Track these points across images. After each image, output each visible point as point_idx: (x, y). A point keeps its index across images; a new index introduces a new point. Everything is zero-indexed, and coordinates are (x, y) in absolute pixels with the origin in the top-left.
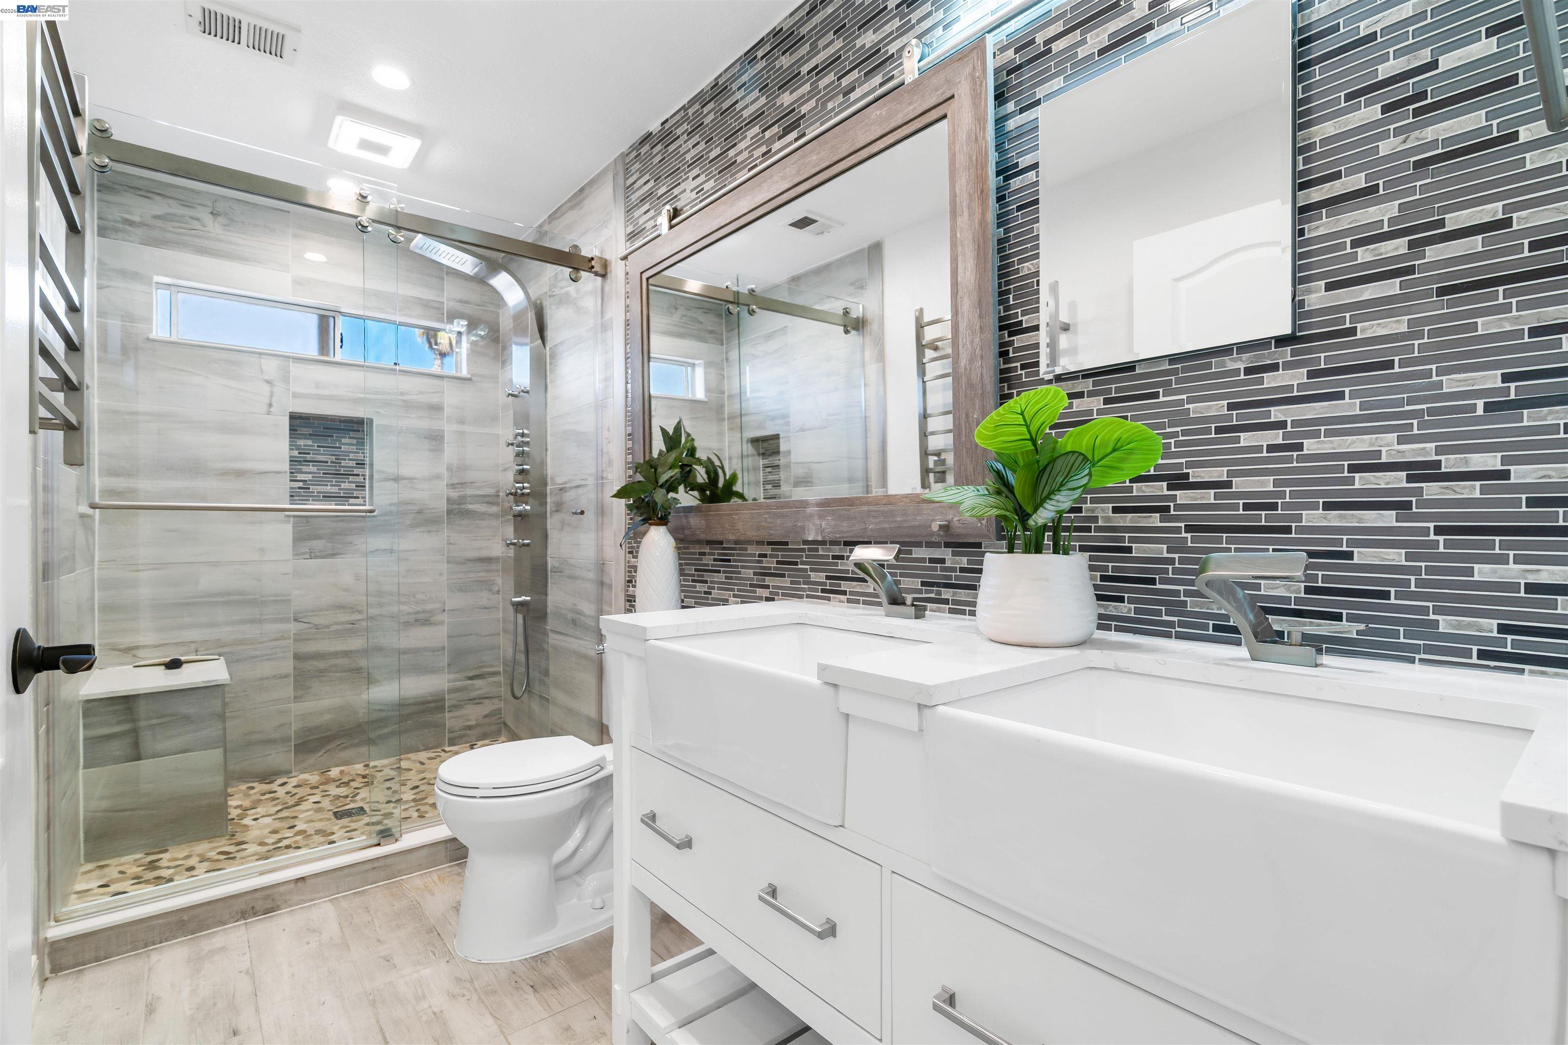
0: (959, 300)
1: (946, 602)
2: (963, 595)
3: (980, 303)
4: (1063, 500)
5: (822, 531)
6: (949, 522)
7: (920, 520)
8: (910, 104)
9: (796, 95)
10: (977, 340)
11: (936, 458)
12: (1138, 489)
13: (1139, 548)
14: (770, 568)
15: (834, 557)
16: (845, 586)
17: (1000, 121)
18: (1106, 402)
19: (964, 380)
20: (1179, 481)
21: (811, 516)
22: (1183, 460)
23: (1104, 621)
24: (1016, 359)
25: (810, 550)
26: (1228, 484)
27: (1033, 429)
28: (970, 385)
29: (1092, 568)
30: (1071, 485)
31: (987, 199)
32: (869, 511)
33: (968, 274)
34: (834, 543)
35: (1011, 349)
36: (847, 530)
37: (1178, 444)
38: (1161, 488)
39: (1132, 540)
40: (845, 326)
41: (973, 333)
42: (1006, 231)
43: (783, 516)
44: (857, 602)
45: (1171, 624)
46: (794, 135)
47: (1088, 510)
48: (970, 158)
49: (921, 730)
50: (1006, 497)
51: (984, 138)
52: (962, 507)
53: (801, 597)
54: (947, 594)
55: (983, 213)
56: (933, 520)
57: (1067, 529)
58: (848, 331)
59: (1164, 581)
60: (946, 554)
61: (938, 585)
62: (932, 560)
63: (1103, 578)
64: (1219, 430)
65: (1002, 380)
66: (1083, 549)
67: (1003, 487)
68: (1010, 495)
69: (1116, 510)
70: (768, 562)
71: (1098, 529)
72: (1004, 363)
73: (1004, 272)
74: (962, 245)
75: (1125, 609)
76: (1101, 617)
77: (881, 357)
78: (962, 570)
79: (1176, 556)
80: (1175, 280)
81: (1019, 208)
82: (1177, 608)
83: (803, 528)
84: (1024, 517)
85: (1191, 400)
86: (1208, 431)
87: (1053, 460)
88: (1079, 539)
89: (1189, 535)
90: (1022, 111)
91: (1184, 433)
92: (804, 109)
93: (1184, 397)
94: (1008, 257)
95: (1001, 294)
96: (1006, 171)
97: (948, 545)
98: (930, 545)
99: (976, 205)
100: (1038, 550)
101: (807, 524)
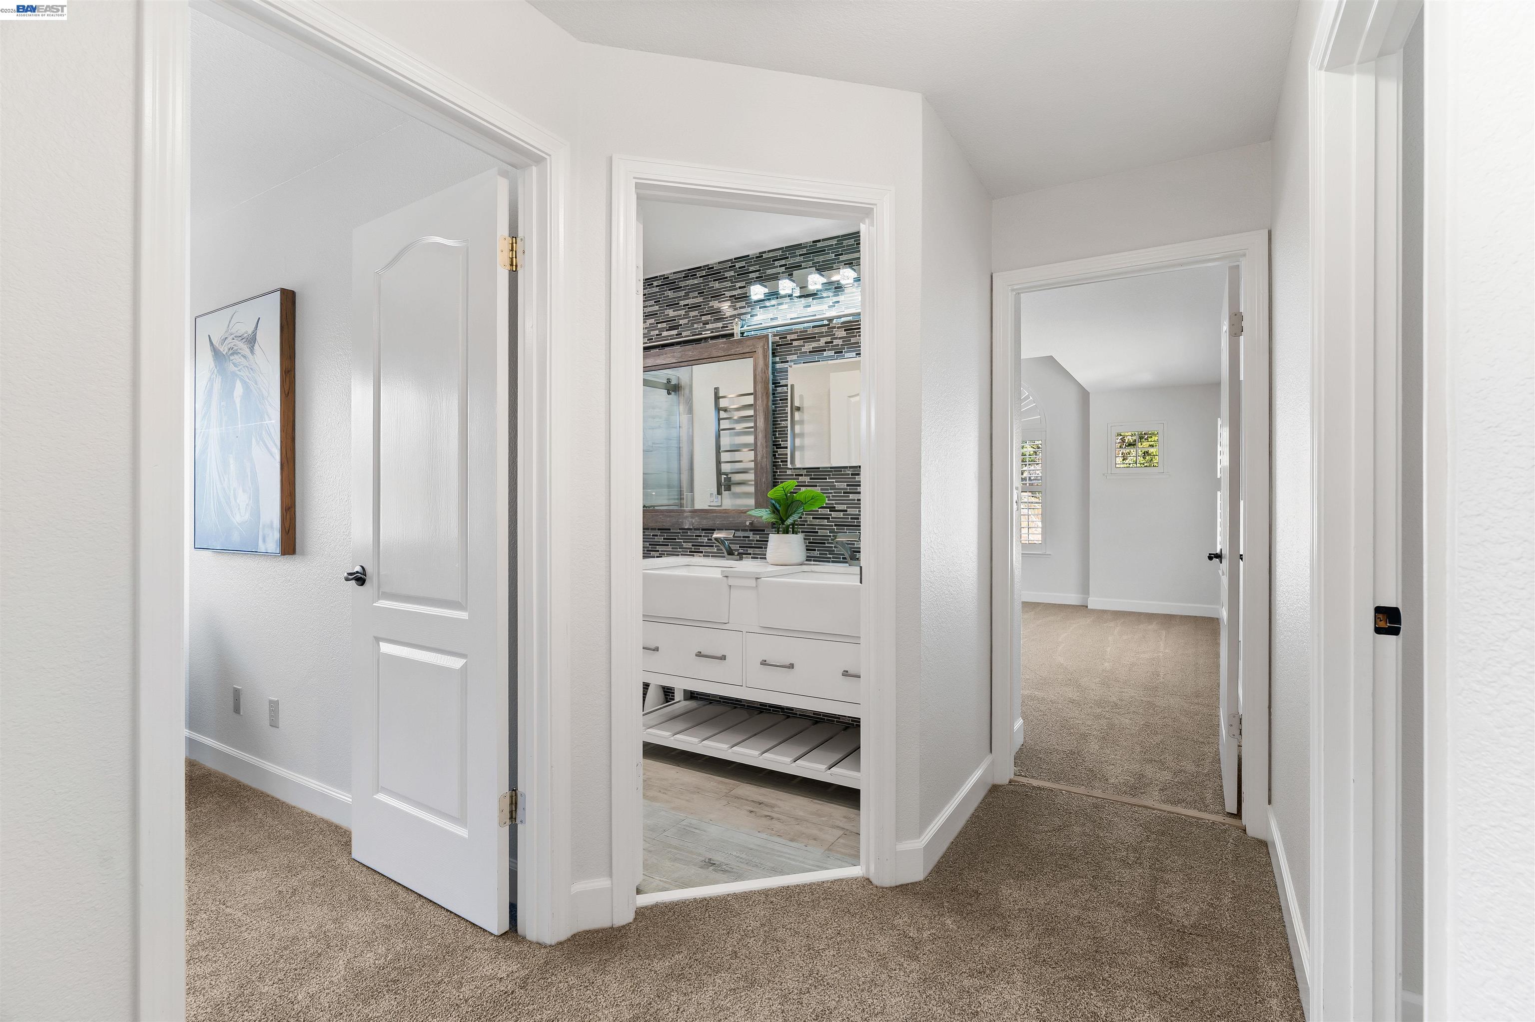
0: (757, 433)
1: (750, 554)
2: (757, 551)
3: (766, 436)
4: (795, 517)
5: (693, 524)
6: (753, 521)
7: (740, 520)
8: (737, 348)
9: (676, 313)
10: (764, 451)
11: (725, 476)
12: (821, 511)
13: (821, 532)
14: (660, 542)
15: (696, 536)
16: (701, 549)
17: (774, 363)
18: (811, 479)
19: (759, 465)
20: (833, 509)
21: (687, 517)
22: (834, 502)
23: (809, 559)
24: (779, 458)
25: (683, 533)
26: (846, 511)
27: (786, 492)
28: (762, 468)
29: (805, 539)
30: (798, 512)
31: (769, 396)
32: (716, 516)
33: (761, 424)
34: (698, 529)
35: (777, 454)
36: (705, 523)
37: (833, 496)
38: (828, 511)
39: (818, 529)
40: (668, 390)
41: (763, 448)
42: (776, 407)
43: (670, 516)
44: (709, 556)
45: (830, 558)
46: (675, 332)
47: (804, 518)
48: (762, 378)
49: (756, 586)
50: (777, 514)
51: (768, 373)
52: (763, 518)
53: (678, 555)
54: (750, 551)
55: (768, 402)
56: (746, 521)
57: (797, 525)
58: (670, 393)
59: (828, 543)
60: (751, 534)
61: (747, 547)
62: (744, 537)
63: (809, 543)
64: (844, 493)
65: (774, 466)
66: (802, 532)
67: (775, 510)
68: (778, 514)
69: (813, 518)
70: (658, 539)
71: (808, 525)
72: (774, 459)
73: (775, 423)
74: (759, 412)
75: (816, 553)
76: (808, 557)
77: (690, 411)
78: (757, 541)
79: (832, 534)
80: (849, 397)
81: (781, 400)
82: (832, 552)
83: (682, 522)
84: (783, 521)
85: (836, 482)
86: (841, 493)
87: (792, 502)
88: (801, 528)
89: (835, 527)
90: (782, 362)
91: (835, 493)
92: (681, 322)
93: (834, 480)
94: (776, 418)
95: (774, 431)
96: (776, 384)
97: (751, 530)
98: (743, 530)
99: (764, 397)
100: (787, 533)
101: (684, 521)
